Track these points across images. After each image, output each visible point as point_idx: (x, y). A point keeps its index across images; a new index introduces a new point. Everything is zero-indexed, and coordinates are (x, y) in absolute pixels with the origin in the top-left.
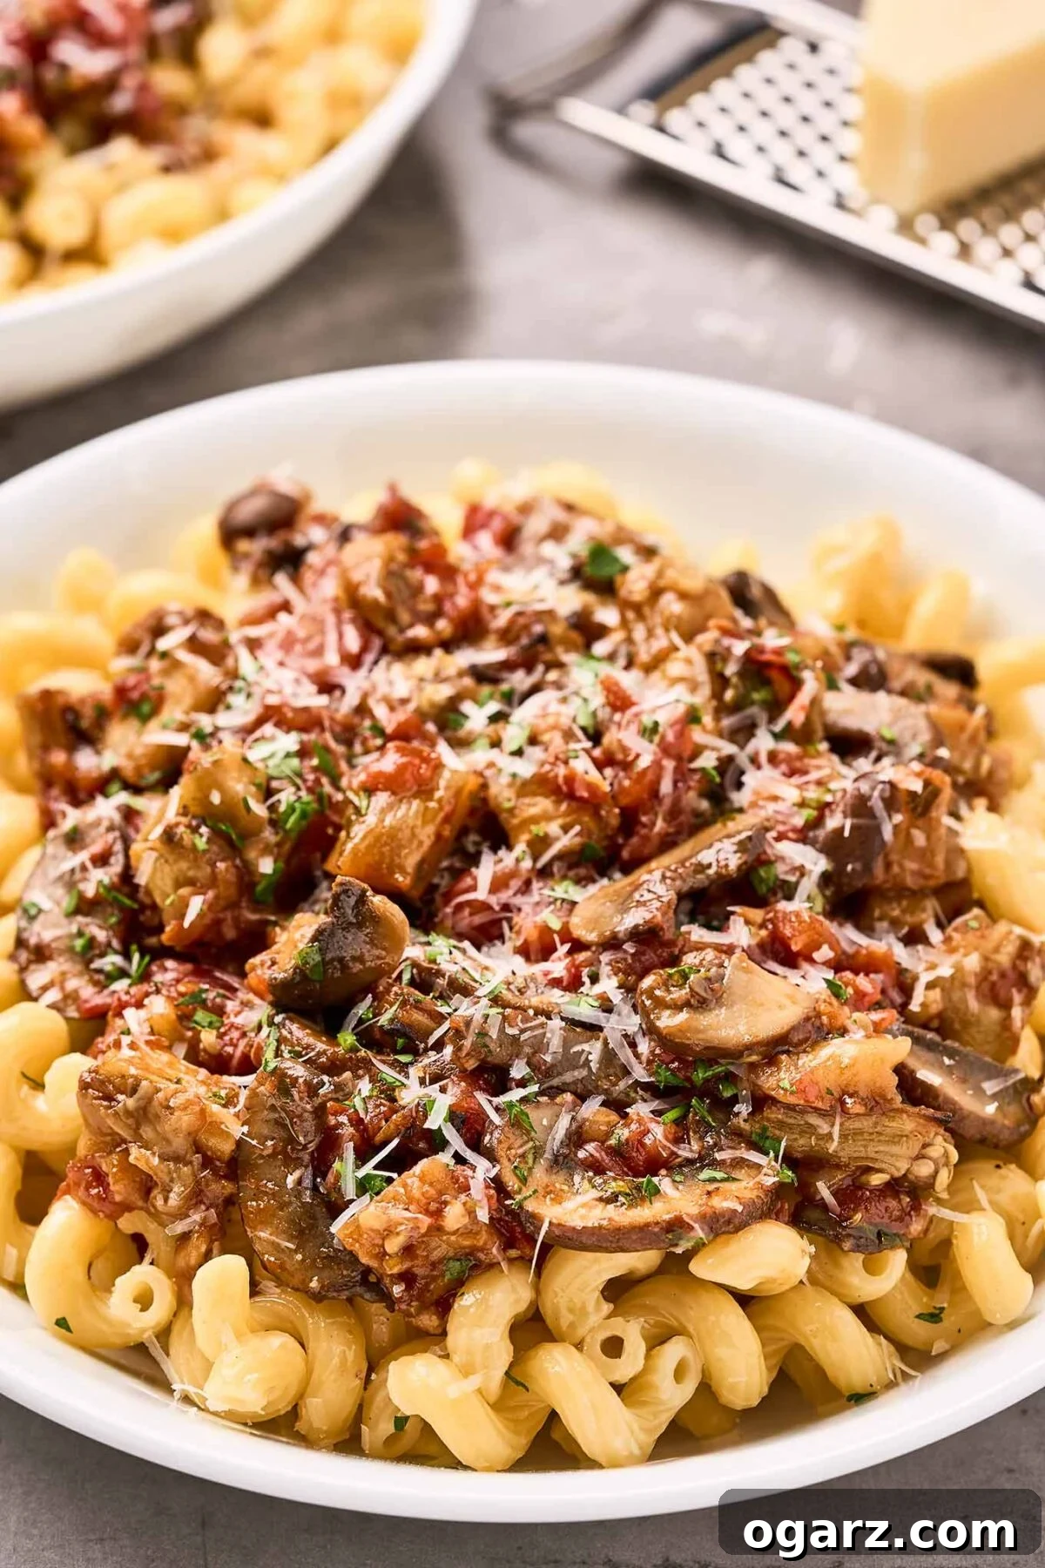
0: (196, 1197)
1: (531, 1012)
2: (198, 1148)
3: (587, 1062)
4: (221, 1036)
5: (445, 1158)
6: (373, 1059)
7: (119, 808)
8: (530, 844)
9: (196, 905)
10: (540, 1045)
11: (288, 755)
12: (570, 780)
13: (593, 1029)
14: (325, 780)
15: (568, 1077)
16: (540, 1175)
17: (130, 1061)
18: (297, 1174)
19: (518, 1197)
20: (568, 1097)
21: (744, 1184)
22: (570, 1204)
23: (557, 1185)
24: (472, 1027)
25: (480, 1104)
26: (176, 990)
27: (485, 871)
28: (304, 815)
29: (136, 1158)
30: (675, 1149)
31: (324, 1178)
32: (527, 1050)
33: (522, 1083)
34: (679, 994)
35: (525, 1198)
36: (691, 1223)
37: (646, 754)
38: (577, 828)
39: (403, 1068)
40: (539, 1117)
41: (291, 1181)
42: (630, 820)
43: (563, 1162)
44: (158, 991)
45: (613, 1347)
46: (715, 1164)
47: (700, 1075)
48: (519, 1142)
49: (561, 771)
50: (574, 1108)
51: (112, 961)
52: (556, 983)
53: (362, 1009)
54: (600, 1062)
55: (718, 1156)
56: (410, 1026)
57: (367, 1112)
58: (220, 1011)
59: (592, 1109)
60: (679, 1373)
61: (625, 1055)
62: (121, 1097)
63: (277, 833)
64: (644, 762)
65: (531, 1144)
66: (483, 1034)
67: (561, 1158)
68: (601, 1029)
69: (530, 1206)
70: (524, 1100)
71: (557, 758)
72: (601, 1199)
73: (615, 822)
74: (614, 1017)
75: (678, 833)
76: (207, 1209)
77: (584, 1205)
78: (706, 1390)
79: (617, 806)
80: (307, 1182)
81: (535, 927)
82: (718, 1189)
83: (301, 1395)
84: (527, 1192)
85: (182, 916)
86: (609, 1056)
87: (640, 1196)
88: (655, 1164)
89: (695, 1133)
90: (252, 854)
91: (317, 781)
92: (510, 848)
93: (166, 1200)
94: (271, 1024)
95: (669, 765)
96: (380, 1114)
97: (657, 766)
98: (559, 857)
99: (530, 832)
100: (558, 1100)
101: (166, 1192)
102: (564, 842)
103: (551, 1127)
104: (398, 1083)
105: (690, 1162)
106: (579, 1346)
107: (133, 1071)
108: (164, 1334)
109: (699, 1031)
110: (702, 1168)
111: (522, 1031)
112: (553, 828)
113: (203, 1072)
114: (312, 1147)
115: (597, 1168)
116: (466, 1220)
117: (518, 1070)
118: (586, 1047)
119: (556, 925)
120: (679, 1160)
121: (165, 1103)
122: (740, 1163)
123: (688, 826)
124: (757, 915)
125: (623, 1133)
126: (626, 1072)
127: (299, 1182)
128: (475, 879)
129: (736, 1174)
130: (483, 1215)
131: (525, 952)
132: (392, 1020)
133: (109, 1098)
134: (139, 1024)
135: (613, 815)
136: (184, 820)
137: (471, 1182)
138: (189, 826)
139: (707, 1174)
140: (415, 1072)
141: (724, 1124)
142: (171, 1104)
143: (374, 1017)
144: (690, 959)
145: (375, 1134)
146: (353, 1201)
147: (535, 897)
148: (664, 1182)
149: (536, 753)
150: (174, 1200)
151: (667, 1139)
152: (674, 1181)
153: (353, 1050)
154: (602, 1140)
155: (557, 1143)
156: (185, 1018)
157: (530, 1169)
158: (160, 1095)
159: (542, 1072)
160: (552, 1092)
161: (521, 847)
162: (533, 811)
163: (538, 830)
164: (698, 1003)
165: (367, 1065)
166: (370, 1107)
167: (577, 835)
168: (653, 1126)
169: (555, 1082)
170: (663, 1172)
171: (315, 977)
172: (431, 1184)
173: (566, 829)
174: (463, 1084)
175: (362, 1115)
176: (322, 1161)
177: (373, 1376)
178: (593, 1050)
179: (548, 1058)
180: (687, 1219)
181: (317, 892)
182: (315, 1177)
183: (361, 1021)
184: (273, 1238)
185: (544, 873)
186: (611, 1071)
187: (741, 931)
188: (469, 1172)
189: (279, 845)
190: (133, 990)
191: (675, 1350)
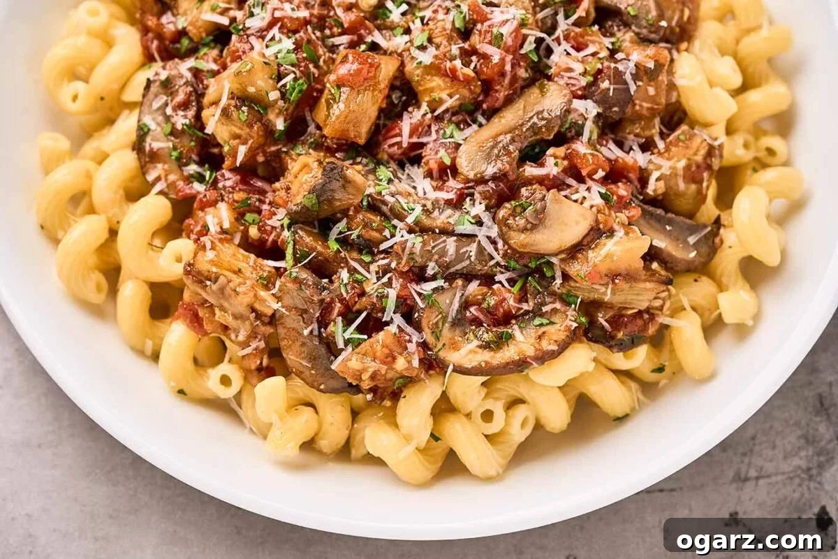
0: (253, 335)
1: (437, 231)
2: (253, 310)
3: (469, 257)
4: (259, 229)
5: (393, 329)
6: (349, 259)
7: (190, 69)
8: (430, 104)
9: (242, 150)
10: (443, 253)
11: (288, 52)
12: (454, 70)
13: (472, 237)
14: (311, 66)
15: (459, 267)
16: (446, 332)
17: (212, 262)
18: (310, 329)
19: (436, 350)
20: (460, 282)
21: (557, 326)
22: (463, 351)
23: (456, 338)
24: (406, 251)
25: (411, 293)
26: (233, 197)
27: (406, 125)
28: (300, 91)
29: (219, 318)
30: (520, 306)
31: (325, 329)
32: (436, 257)
33: (434, 278)
34: (521, 222)
35: (439, 351)
36: (531, 362)
37: (496, 55)
38: (457, 96)
39: (366, 266)
40: (443, 300)
41: (306, 332)
42: (488, 87)
43: (459, 322)
44: (223, 200)
45: (488, 416)
46: (542, 315)
47: (532, 265)
48: (434, 315)
49: (448, 64)
50: (464, 287)
51: (193, 168)
52: (449, 203)
53: (342, 225)
54: (476, 256)
55: (544, 309)
56: (369, 240)
57: (347, 293)
58: (259, 212)
59: (474, 287)
60: (523, 425)
61: (489, 248)
62: (208, 283)
63: (285, 103)
64: (496, 59)
65: (440, 316)
66: (412, 253)
67: (457, 321)
68: (476, 236)
69: (442, 354)
70: (435, 290)
71: (445, 56)
72: (480, 347)
73: (478, 90)
74: (484, 229)
75: (515, 93)
76: (260, 340)
77: (471, 351)
78: (538, 426)
79: (480, 80)
80: (316, 333)
81: (436, 162)
82: (544, 333)
83: (316, 434)
84: (439, 346)
85: (235, 157)
86: (481, 250)
87: (500, 342)
88: (507, 319)
89: (530, 295)
90: (271, 116)
91: (306, 67)
92: (419, 107)
93: (237, 336)
94: (289, 228)
95: (509, 58)
96: (355, 293)
97: (503, 60)
98: (447, 111)
99: (430, 96)
100: (454, 286)
101: (237, 333)
102: (449, 103)
103: (451, 303)
104: (365, 279)
105: (527, 312)
106: (468, 415)
107: (214, 270)
108: (238, 396)
109: (532, 245)
110: (534, 317)
111: (433, 248)
112: (444, 95)
113: (252, 256)
114: (317, 315)
115: (477, 322)
116: (407, 365)
117: (431, 269)
118: (469, 249)
119: (448, 161)
120: (522, 311)
121: (233, 288)
122: (555, 311)
123: (519, 90)
124: (561, 151)
125: (492, 301)
126: (492, 258)
127: (311, 332)
128: (401, 130)
129: (554, 319)
130: (416, 363)
131: (429, 174)
132: (359, 237)
133: (201, 282)
134: (214, 226)
135: (477, 87)
136: (233, 102)
137: (409, 345)
138: (236, 106)
139: (537, 321)
140: (373, 268)
141: (546, 288)
142: (237, 289)
143: (348, 231)
144: (524, 191)
145: (353, 306)
146: (342, 350)
147: (434, 136)
148: (515, 330)
149: (432, 50)
150: (241, 338)
151: (515, 302)
152: (520, 327)
153: (338, 251)
154: (479, 304)
155: (455, 311)
156: (240, 216)
157: (441, 331)
158: (231, 285)
159: (445, 267)
160: (450, 278)
161: (424, 107)
162: (433, 84)
163: (436, 95)
164: (532, 228)
165: (347, 263)
166: (349, 287)
167: (456, 100)
168: (507, 295)
169: (452, 270)
170: (514, 322)
171: (315, 209)
172: (387, 347)
173: (451, 96)
174: (401, 280)
175: (345, 295)
176: (323, 322)
177: (355, 426)
178: (473, 248)
179: (447, 259)
180: (528, 360)
181: (309, 129)
182: (319, 328)
183: (341, 233)
184: (298, 360)
185: (439, 119)
186: (482, 258)
187: (552, 165)
188: (407, 338)
189: (286, 110)
190: (208, 194)
191: (520, 412)
